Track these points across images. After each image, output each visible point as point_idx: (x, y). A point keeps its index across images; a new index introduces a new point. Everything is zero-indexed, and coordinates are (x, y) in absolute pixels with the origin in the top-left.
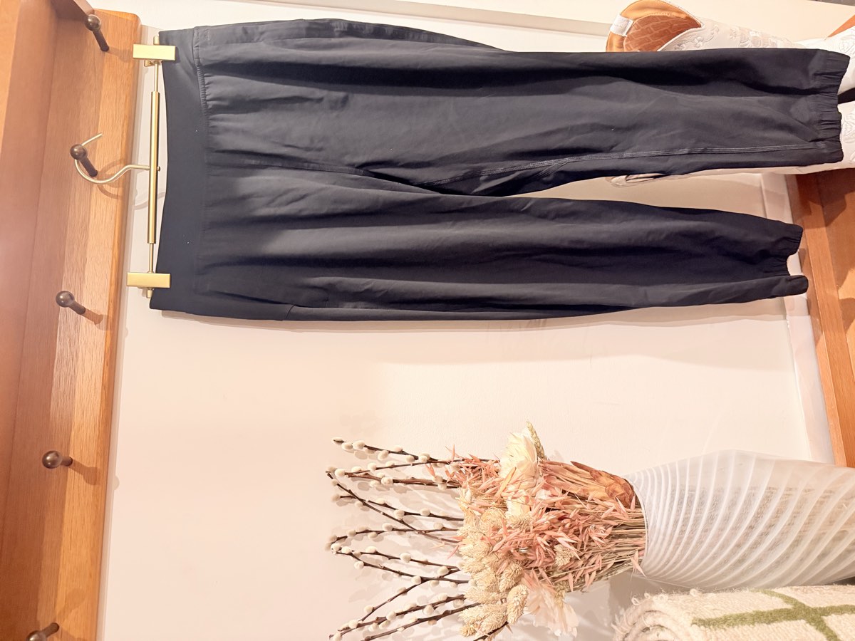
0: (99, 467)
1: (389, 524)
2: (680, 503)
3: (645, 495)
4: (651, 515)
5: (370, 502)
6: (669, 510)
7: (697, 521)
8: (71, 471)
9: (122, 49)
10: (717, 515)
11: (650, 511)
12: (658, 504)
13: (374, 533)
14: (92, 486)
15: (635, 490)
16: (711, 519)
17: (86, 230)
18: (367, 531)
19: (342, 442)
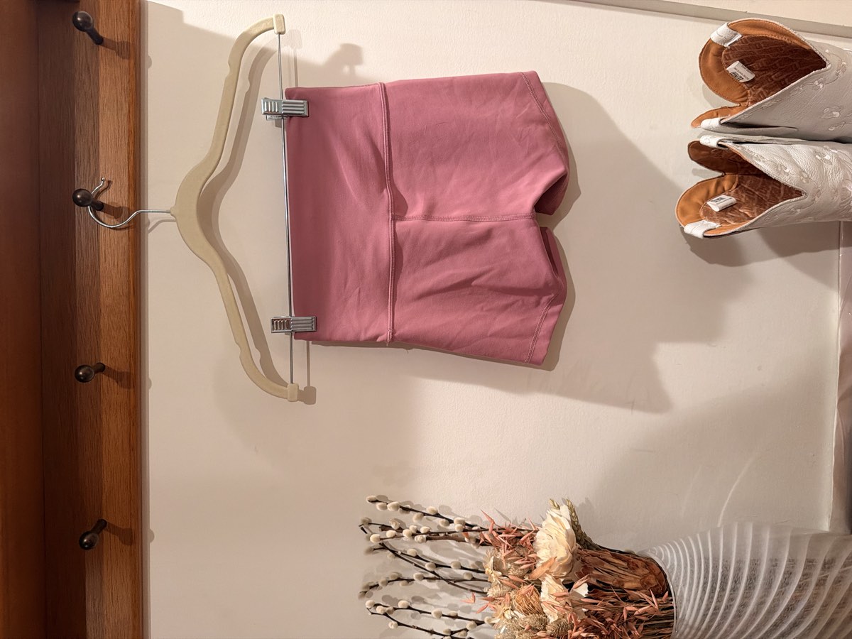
0: (133, 528)
1: (420, 573)
2: (711, 598)
3: (677, 586)
4: (681, 608)
5: (402, 553)
6: (699, 604)
7: (724, 617)
8: (106, 533)
9: (119, 40)
10: (745, 613)
11: (681, 603)
12: (690, 597)
13: (405, 582)
14: (129, 547)
15: (668, 578)
16: (739, 615)
17: (97, 274)
18: (399, 579)
19: (377, 501)
